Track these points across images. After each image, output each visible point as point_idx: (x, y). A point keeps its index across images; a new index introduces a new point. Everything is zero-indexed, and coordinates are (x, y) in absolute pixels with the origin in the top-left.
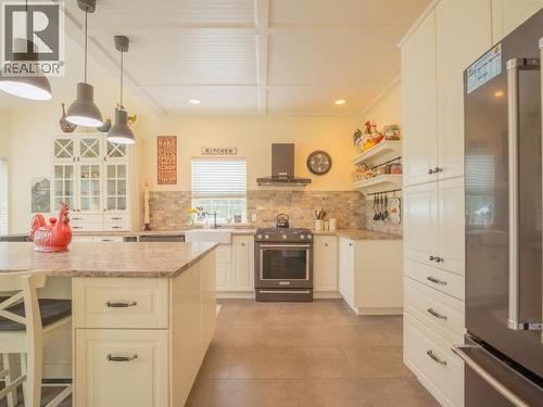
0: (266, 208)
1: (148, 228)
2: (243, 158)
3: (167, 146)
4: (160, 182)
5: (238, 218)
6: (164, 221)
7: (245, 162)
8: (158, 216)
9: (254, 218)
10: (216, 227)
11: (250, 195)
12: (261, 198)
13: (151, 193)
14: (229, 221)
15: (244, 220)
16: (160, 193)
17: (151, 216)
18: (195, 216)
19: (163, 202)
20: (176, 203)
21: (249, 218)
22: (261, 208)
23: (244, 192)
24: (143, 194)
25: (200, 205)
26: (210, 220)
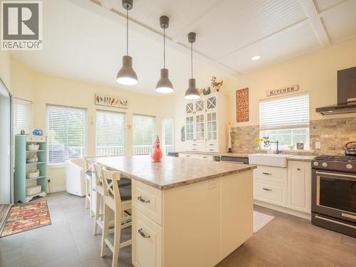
0: (332, 136)
1: (230, 151)
2: (305, 93)
3: (242, 95)
4: (238, 121)
5: (300, 146)
6: (240, 147)
7: (308, 96)
8: (237, 143)
9: (318, 145)
10: (278, 152)
11: (313, 125)
12: (326, 127)
13: (232, 129)
14: (292, 147)
15: (307, 148)
16: (238, 128)
17: (233, 143)
18: (262, 144)
19: (240, 134)
20: (248, 134)
21: (313, 145)
22: (327, 136)
23: (307, 122)
24: (227, 129)
25: (266, 136)
26: (273, 147)
